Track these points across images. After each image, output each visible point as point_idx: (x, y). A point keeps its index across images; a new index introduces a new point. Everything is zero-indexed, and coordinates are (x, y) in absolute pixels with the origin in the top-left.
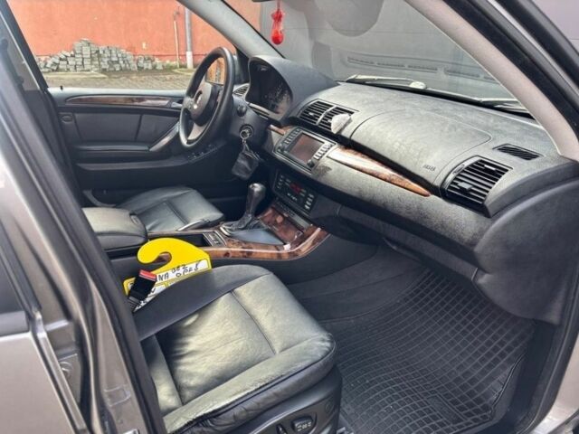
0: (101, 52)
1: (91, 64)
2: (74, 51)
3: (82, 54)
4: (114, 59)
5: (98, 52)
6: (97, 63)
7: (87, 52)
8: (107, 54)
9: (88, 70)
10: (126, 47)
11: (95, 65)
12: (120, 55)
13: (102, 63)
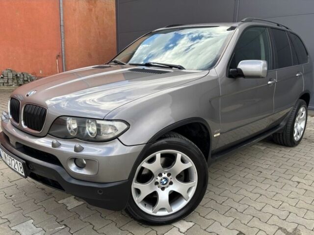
0: (18, 75)
1: (13, 82)
2: (3, 75)
3: (8, 77)
4: (26, 79)
5: (17, 75)
6: (16, 81)
7: (10, 76)
8: (22, 77)
9: (11, 85)
10: (31, 72)
11: (15, 82)
12: (29, 77)
13: (19, 81)
